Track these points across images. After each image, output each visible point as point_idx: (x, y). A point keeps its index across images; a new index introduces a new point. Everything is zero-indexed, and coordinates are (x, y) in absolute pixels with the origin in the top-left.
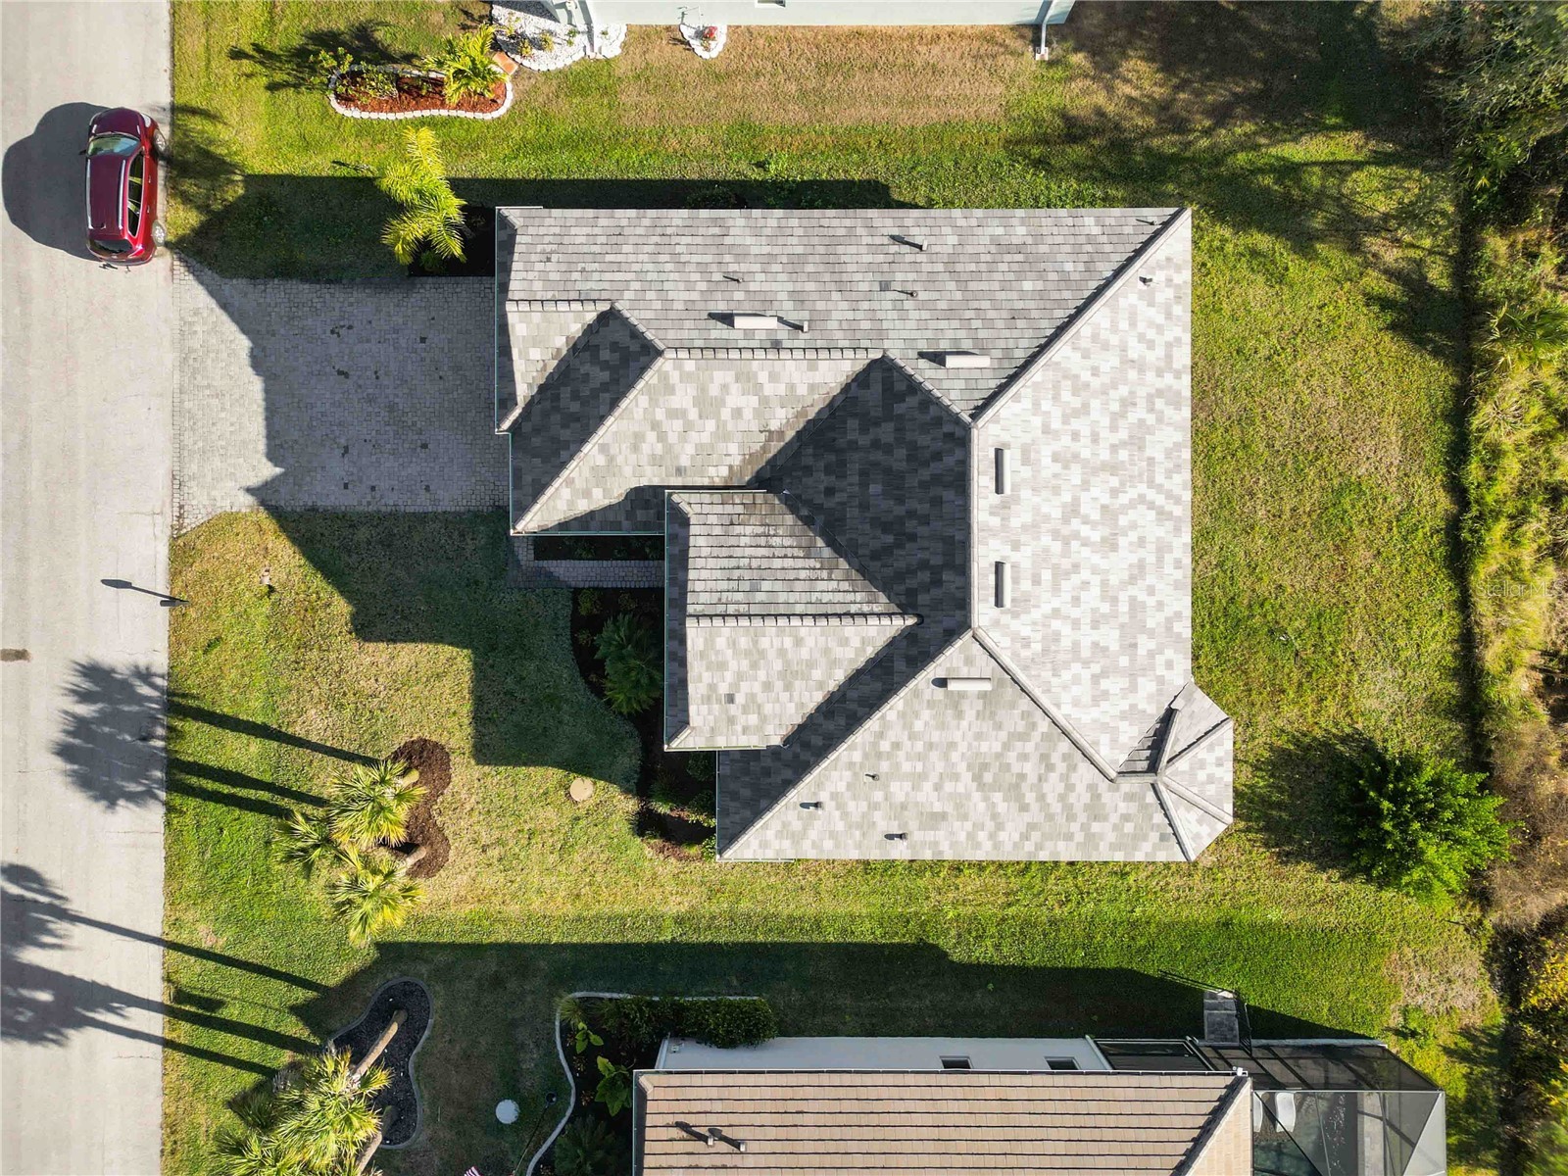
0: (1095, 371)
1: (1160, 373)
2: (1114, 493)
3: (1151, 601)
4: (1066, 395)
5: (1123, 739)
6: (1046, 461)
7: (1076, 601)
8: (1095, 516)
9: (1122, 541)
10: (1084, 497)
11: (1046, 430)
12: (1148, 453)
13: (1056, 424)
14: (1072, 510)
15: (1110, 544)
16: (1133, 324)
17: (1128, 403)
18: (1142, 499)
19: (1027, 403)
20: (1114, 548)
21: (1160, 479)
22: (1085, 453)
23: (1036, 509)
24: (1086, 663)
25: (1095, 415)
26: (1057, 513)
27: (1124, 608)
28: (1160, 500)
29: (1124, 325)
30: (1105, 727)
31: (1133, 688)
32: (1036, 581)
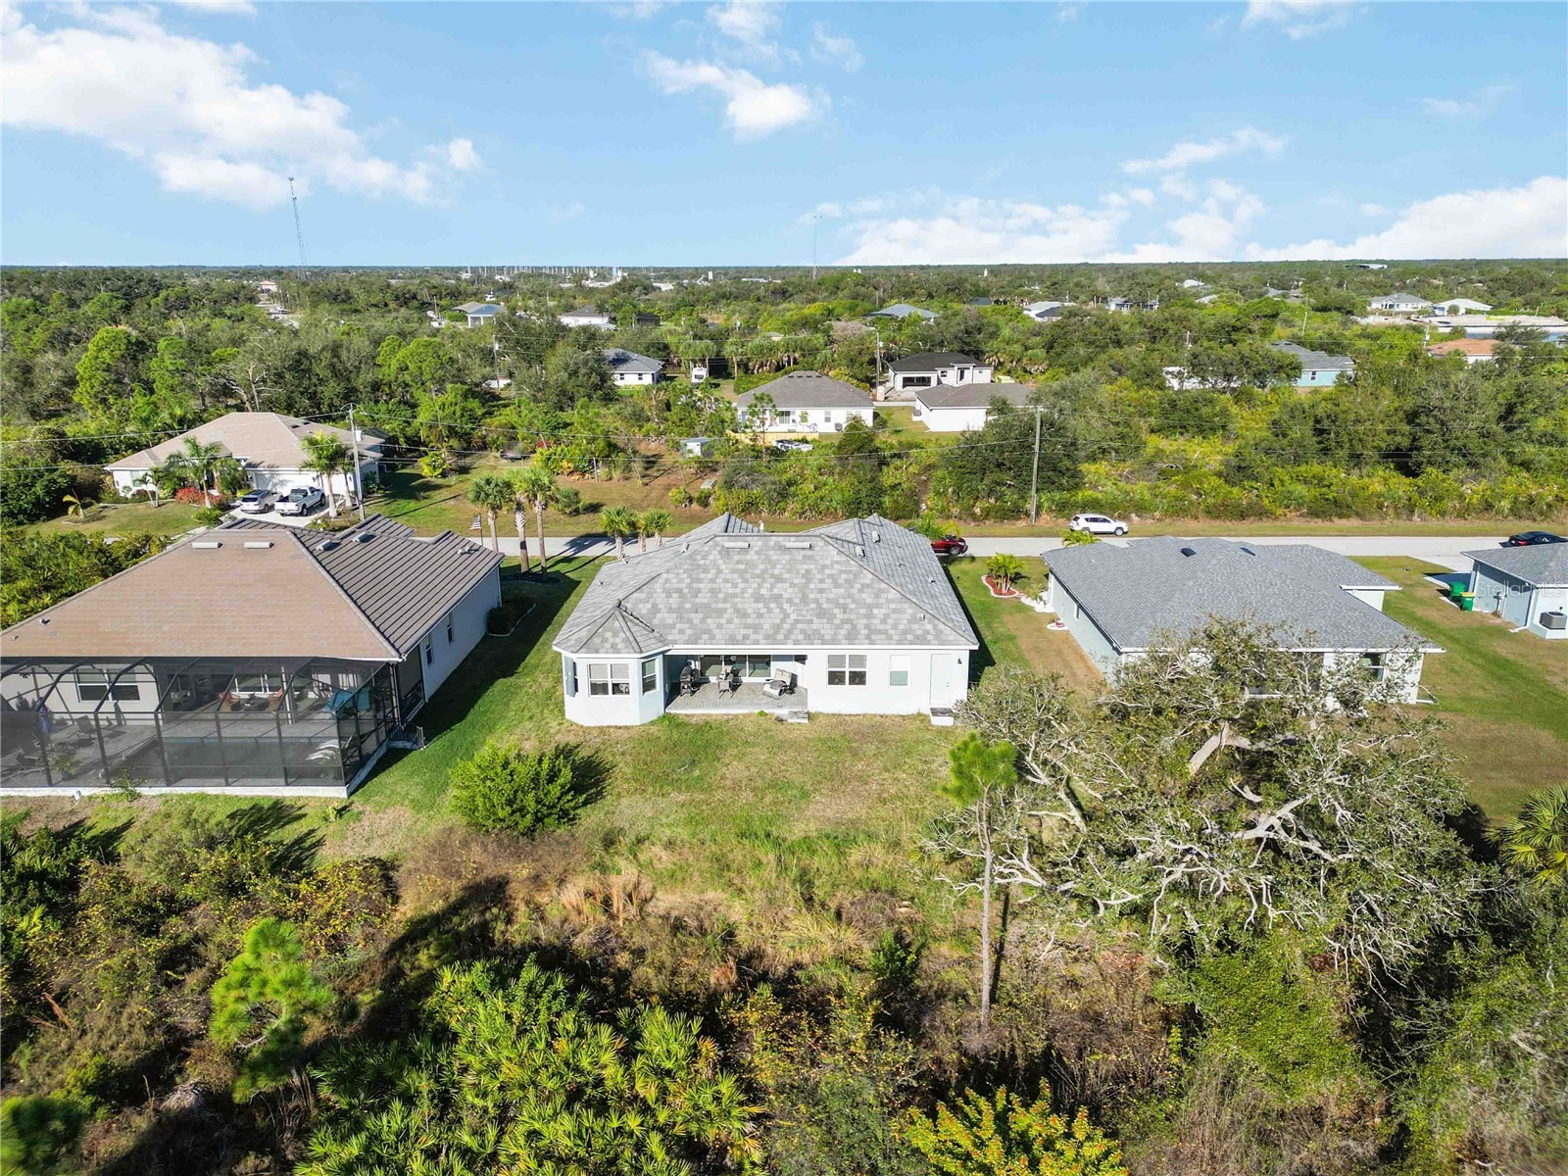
0: (861, 591)
1: (867, 627)
2: (790, 601)
3: (723, 621)
4: (844, 576)
5: (641, 606)
6: (805, 567)
7: (726, 581)
8: (775, 591)
9: (761, 605)
10: (787, 585)
11: (824, 567)
12: (815, 620)
13: (827, 571)
14: (779, 579)
15: (758, 598)
16: (894, 611)
17: (845, 608)
18: (786, 616)
19: (837, 558)
20: (757, 600)
21: (800, 626)
22: (812, 586)
23: (778, 561)
24: (689, 586)
25: (834, 591)
26: (776, 572)
27: (720, 606)
28: (786, 626)
29: (893, 606)
30: (650, 596)
31: (670, 610)
32: (738, 562)
